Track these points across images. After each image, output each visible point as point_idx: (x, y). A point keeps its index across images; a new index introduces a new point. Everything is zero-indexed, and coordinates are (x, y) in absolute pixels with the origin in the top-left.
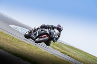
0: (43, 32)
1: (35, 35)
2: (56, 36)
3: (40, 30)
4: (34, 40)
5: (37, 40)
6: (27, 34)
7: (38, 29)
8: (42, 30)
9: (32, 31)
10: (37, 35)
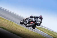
0: (31, 20)
1: (26, 22)
2: (39, 23)
3: (29, 19)
4: (26, 25)
5: (27, 25)
6: (22, 21)
7: (28, 18)
8: (30, 19)
9: (25, 20)
10: (28, 22)
